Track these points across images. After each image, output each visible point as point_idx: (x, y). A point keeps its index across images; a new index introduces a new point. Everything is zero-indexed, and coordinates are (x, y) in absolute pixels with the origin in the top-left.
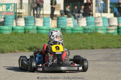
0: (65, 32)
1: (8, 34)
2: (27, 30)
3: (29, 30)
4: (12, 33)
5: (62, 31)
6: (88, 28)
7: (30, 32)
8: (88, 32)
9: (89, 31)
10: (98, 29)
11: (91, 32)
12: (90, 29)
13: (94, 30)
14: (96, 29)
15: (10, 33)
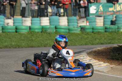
0: (84, 31)
1: (24, 33)
2: (45, 29)
3: (46, 29)
4: (28, 32)
5: (82, 30)
6: (110, 27)
7: (47, 31)
8: (109, 31)
9: (111, 30)
10: (120, 28)
11: (112, 31)
12: (111, 28)
13: (115, 29)
14: (118, 28)
15: (27, 32)
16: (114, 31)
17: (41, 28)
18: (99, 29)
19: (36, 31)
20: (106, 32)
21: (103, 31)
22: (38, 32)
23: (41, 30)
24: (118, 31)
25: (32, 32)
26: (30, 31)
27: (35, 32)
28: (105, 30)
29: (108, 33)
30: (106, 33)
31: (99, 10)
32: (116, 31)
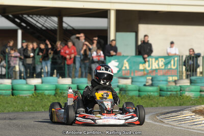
6: (167, 88)
7: (64, 93)
9: (169, 93)
12: (169, 90)
13: (176, 91)
14: (181, 90)
15: (31, 95)
16: (174, 94)
17: (55, 89)
18: (150, 92)
19: (47, 92)
20: (160, 96)
21: (156, 94)
22: (49, 96)
23: (53, 92)
24: (180, 95)
25: (40, 95)
26: (35, 93)
27: (45, 95)
28: (160, 93)
29: (164, 98)
30: (161, 98)
31: (124, 68)
32: (177, 94)
